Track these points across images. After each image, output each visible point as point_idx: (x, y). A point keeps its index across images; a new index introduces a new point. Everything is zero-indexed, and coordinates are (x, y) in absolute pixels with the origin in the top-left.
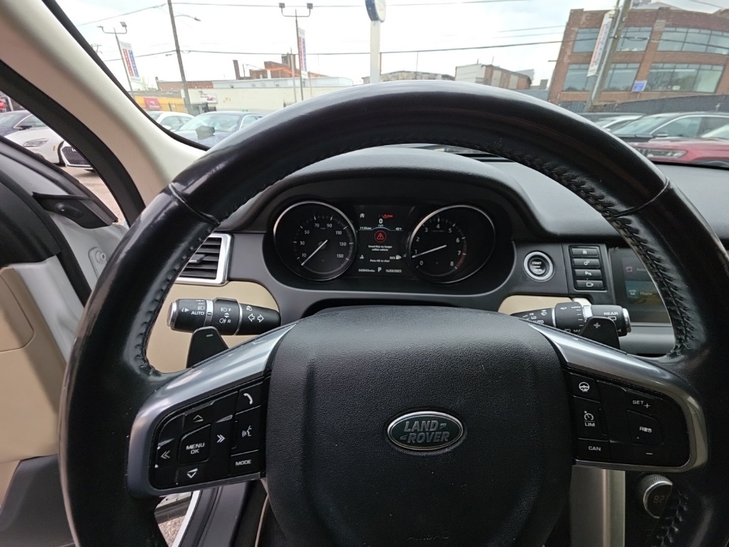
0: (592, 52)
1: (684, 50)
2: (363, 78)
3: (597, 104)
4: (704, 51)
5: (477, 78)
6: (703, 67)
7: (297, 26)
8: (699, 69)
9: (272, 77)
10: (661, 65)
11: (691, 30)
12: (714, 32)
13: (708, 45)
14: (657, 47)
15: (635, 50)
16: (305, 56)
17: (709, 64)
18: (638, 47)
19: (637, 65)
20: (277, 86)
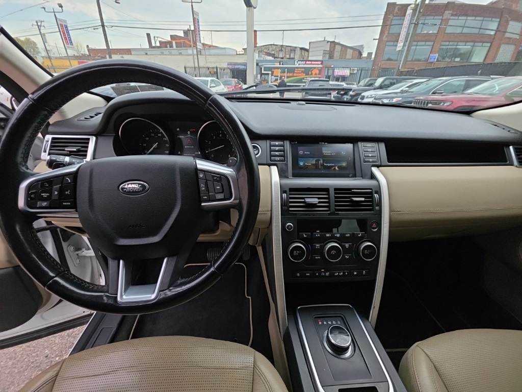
0: (400, 34)
1: (463, 32)
2: (243, 49)
3: (403, 70)
4: (477, 32)
5: (324, 50)
6: (476, 44)
7: (192, 9)
8: (473, 46)
9: (176, 47)
10: (447, 43)
11: (469, 18)
12: (485, 19)
13: (480, 29)
14: (445, 30)
15: (431, 32)
16: (199, 31)
17: (481, 42)
18: (433, 31)
19: (432, 43)
20: (180, 54)
